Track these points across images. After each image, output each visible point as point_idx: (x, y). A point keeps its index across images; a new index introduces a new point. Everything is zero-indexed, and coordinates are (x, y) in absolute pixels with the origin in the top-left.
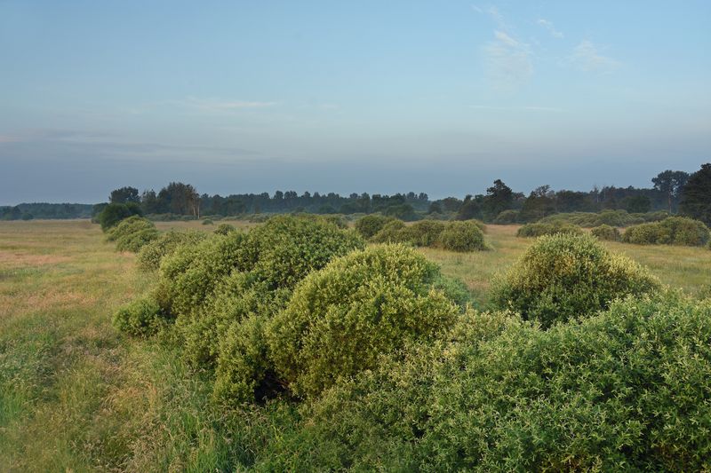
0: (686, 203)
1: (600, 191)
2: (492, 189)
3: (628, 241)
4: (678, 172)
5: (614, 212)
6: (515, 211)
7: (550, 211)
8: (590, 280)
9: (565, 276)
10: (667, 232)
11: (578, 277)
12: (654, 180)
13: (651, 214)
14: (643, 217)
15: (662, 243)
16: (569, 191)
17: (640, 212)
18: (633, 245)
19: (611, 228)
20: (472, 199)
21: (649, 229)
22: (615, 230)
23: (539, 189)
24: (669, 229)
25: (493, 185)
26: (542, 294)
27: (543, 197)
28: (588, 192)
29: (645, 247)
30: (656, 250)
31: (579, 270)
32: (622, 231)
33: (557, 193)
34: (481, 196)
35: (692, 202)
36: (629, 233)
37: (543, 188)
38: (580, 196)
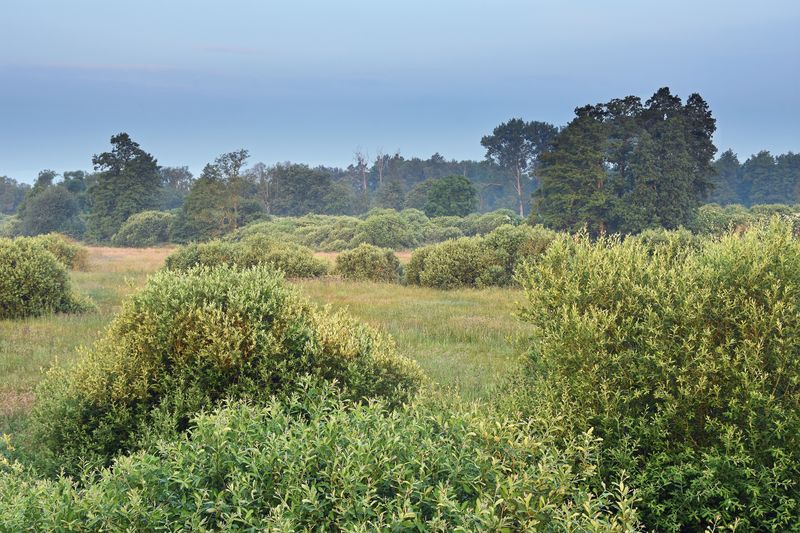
0: (547, 193)
1: (370, 165)
2: (106, 158)
3: (416, 280)
4: (535, 124)
5: (397, 215)
6: (166, 214)
7: (251, 212)
8: (265, 375)
9: (209, 366)
10: (498, 260)
11: (237, 367)
12: (485, 142)
13: (475, 219)
14: (459, 225)
15: (488, 283)
16: (297, 166)
17: (452, 214)
18: (425, 291)
19: (381, 252)
20: (55, 181)
21: (460, 254)
22: (389, 257)
23: (224, 159)
24: (502, 251)
25: (110, 148)
26: (155, 412)
27: (234, 179)
28: (345, 169)
29: (453, 294)
30: (473, 299)
31: (237, 351)
32: (405, 258)
33: (272, 172)
34: (78, 174)
35: (559, 190)
36: (419, 264)
37: (233, 156)
38: (323, 177)
